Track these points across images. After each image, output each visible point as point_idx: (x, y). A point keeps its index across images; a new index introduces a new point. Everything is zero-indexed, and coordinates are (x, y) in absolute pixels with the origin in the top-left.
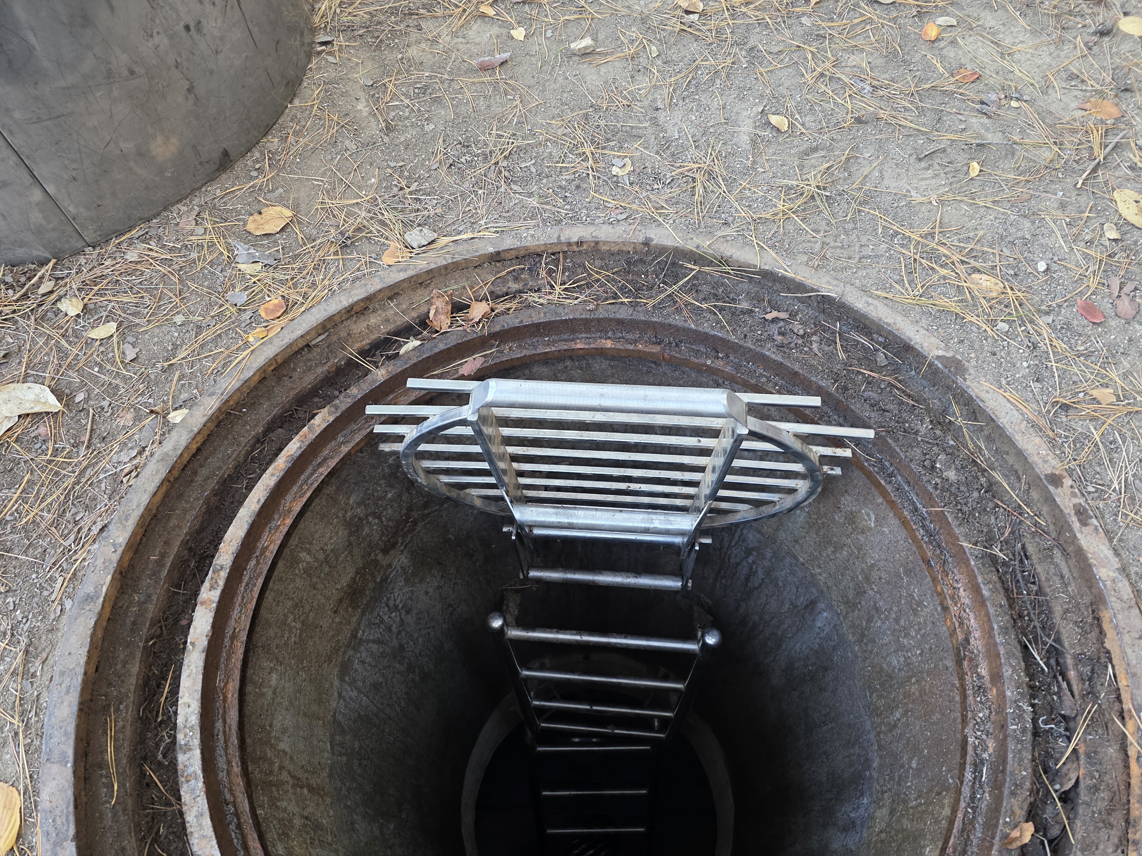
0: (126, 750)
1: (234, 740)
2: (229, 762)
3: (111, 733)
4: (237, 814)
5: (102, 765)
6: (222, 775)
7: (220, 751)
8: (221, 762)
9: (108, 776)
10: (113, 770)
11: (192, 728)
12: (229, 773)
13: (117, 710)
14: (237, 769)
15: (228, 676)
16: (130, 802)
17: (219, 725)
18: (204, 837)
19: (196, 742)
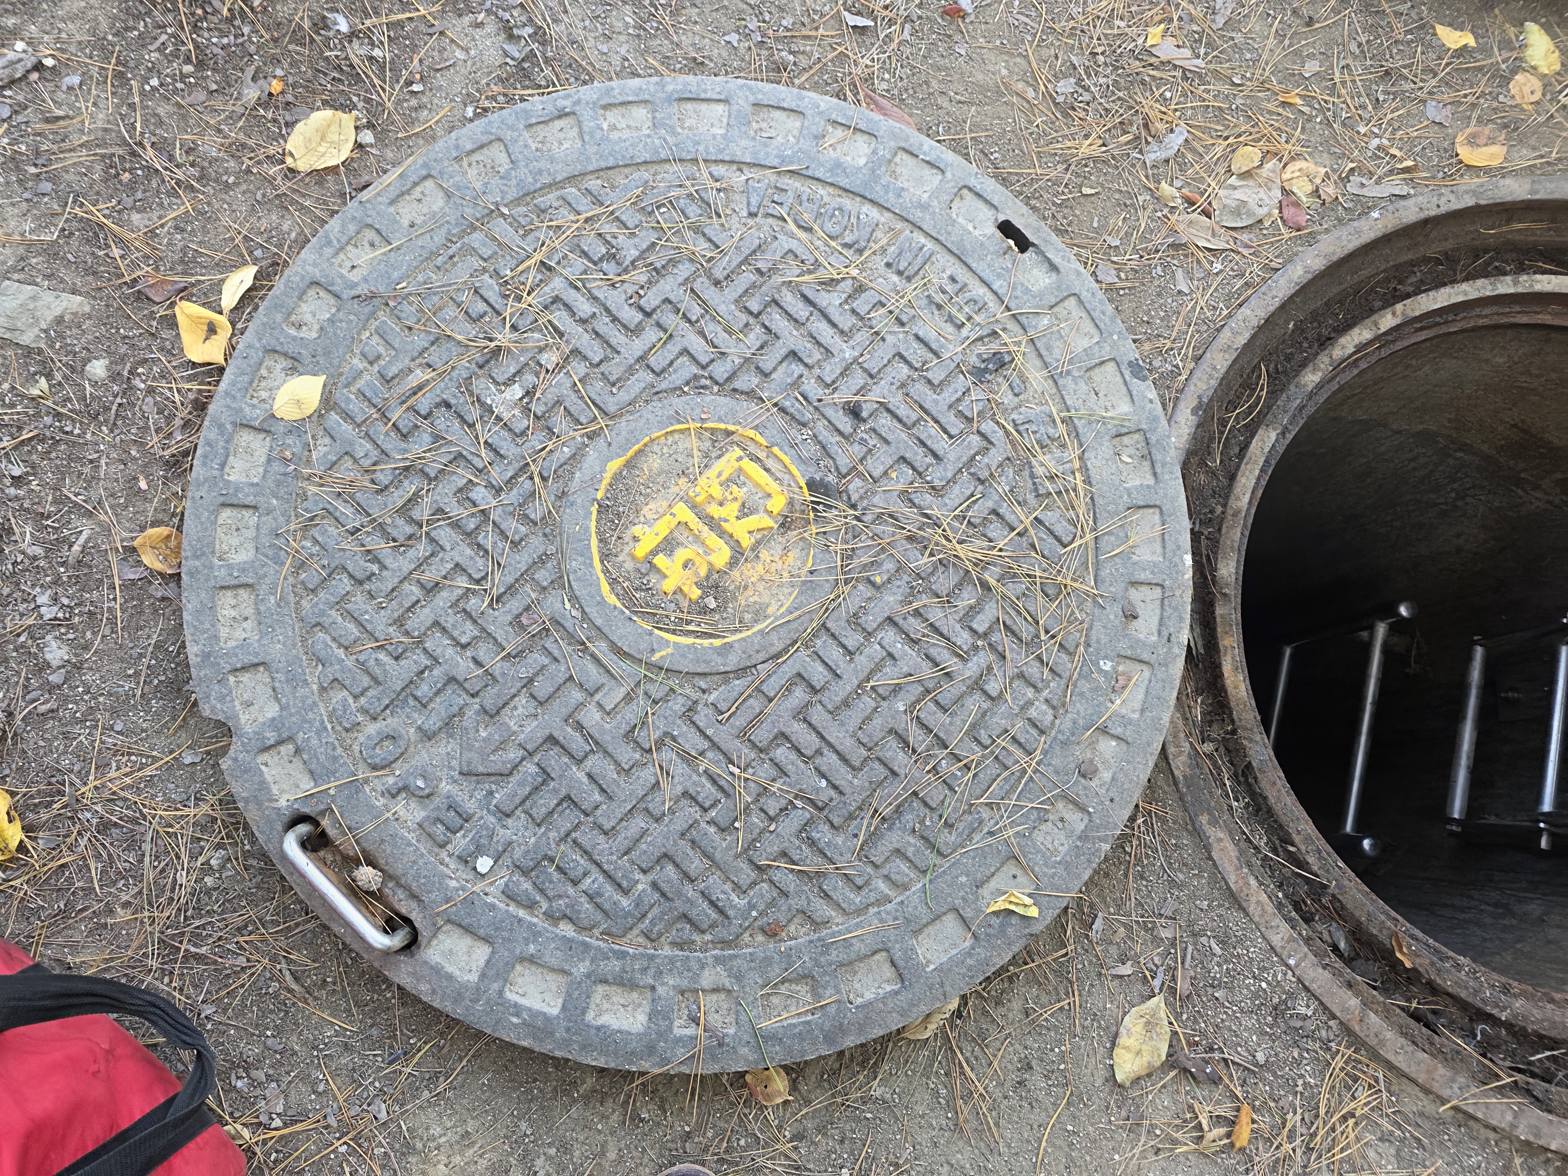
0: (1518, 237)
1: (1504, 320)
2: (1486, 316)
3: (1533, 225)
4: (1446, 322)
5: (1509, 221)
6: (1478, 311)
7: (1495, 309)
8: (1487, 311)
9: (1500, 226)
10: (1504, 229)
11: (1531, 286)
12: (1478, 316)
13: (1550, 229)
14: (1481, 322)
15: (1555, 314)
16: (1477, 243)
17: (1518, 308)
18: (1450, 296)
19: (1520, 290)
